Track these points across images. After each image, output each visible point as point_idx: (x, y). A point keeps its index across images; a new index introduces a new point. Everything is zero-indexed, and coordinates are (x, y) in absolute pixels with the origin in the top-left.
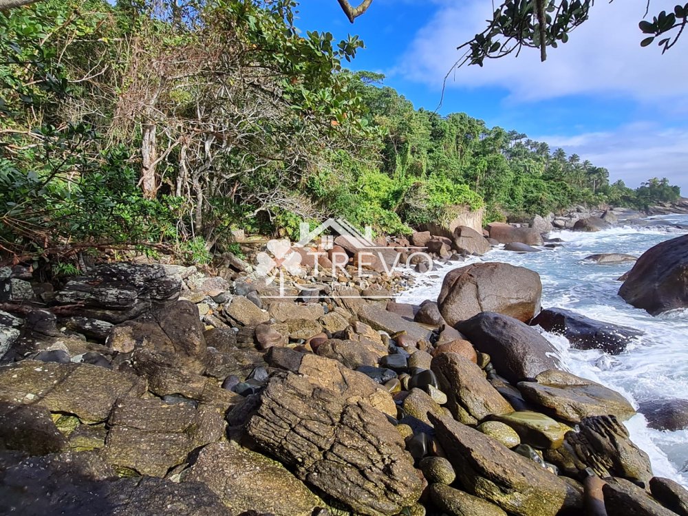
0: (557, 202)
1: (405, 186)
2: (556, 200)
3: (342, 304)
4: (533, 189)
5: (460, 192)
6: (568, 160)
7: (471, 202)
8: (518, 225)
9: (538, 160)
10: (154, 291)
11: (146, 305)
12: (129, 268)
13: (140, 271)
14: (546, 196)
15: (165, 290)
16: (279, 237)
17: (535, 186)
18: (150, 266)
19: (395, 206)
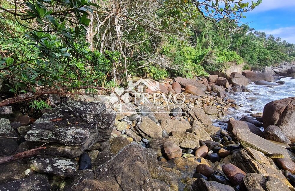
0: (274, 60)
1: (206, 53)
2: (274, 59)
3: (196, 118)
4: (262, 54)
5: (231, 55)
6: (275, 41)
7: (237, 60)
8: (257, 72)
9: (261, 40)
10: (100, 123)
11: (95, 135)
12: (82, 106)
13: (89, 108)
14: (270, 58)
15: (107, 123)
16: (146, 78)
17: (263, 52)
18: (96, 104)
19: (200, 62)
